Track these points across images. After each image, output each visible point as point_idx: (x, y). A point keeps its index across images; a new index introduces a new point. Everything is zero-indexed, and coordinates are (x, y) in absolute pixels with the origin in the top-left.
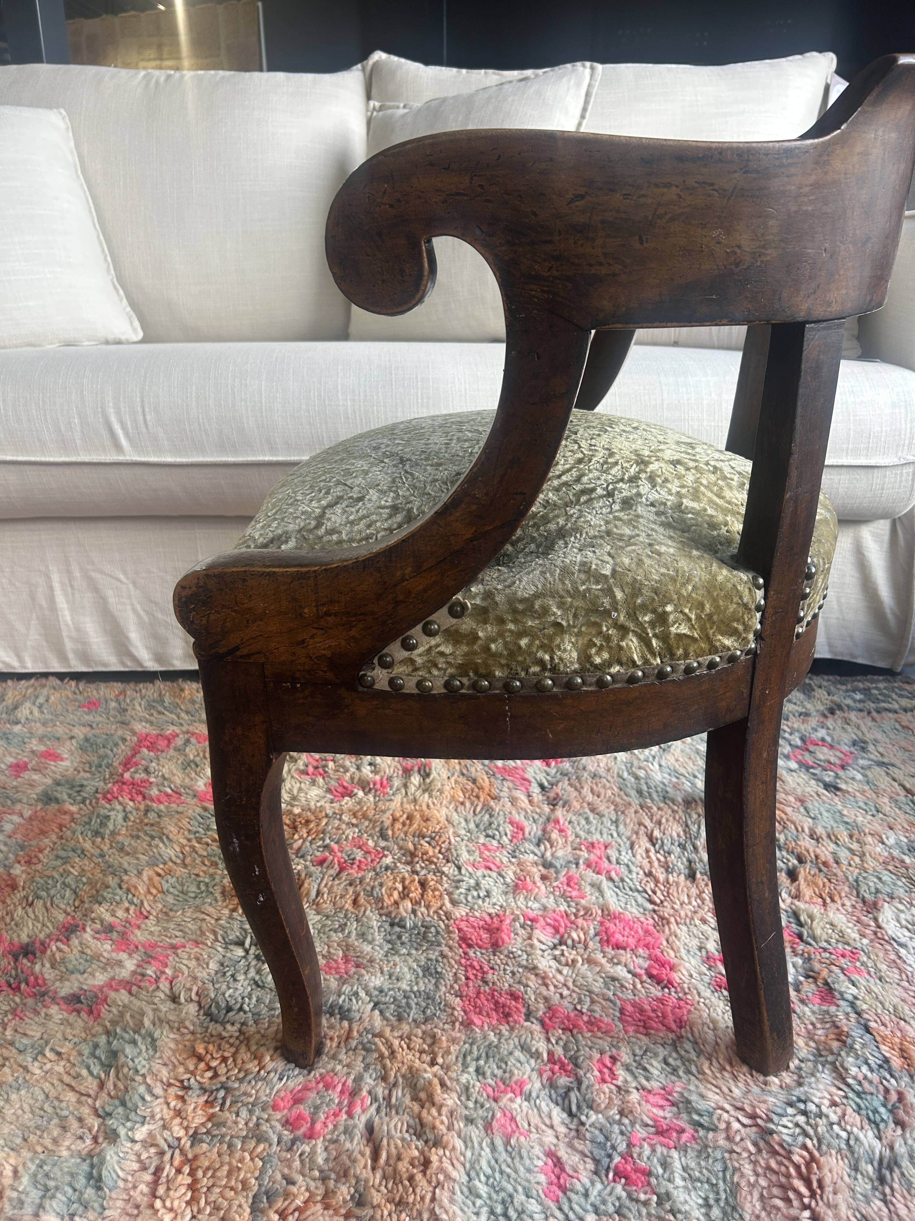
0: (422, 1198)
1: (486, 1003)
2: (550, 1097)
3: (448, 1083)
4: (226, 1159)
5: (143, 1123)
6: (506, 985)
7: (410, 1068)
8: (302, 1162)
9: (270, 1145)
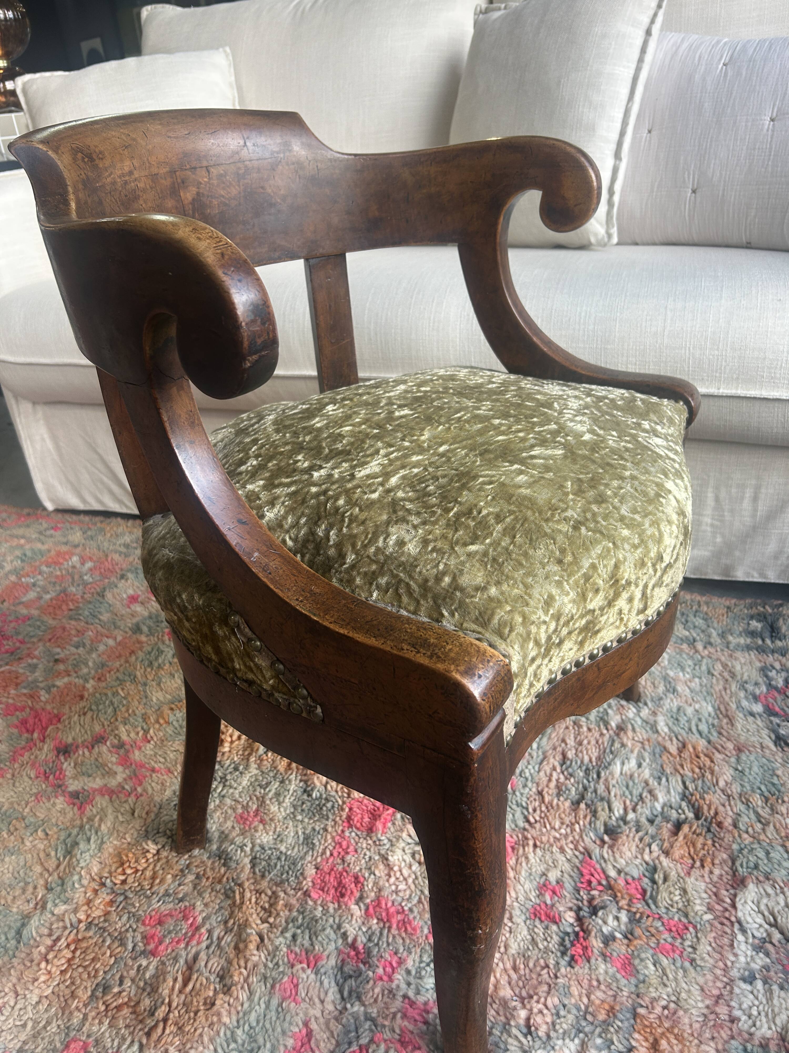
0: (195, 1030)
1: (332, 880)
2: (336, 976)
3: (266, 941)
4: (97, 949)
5: (65, 903)
6: (358, 868)
7: (247, 920)
8: (138, 970)
9: (126, 950)
